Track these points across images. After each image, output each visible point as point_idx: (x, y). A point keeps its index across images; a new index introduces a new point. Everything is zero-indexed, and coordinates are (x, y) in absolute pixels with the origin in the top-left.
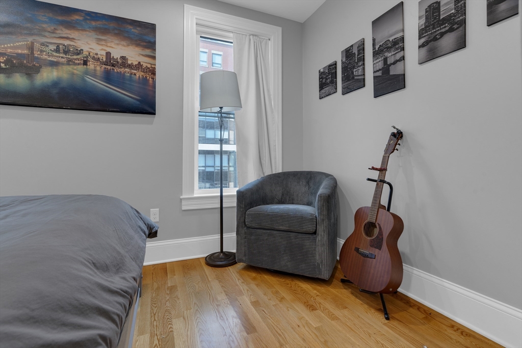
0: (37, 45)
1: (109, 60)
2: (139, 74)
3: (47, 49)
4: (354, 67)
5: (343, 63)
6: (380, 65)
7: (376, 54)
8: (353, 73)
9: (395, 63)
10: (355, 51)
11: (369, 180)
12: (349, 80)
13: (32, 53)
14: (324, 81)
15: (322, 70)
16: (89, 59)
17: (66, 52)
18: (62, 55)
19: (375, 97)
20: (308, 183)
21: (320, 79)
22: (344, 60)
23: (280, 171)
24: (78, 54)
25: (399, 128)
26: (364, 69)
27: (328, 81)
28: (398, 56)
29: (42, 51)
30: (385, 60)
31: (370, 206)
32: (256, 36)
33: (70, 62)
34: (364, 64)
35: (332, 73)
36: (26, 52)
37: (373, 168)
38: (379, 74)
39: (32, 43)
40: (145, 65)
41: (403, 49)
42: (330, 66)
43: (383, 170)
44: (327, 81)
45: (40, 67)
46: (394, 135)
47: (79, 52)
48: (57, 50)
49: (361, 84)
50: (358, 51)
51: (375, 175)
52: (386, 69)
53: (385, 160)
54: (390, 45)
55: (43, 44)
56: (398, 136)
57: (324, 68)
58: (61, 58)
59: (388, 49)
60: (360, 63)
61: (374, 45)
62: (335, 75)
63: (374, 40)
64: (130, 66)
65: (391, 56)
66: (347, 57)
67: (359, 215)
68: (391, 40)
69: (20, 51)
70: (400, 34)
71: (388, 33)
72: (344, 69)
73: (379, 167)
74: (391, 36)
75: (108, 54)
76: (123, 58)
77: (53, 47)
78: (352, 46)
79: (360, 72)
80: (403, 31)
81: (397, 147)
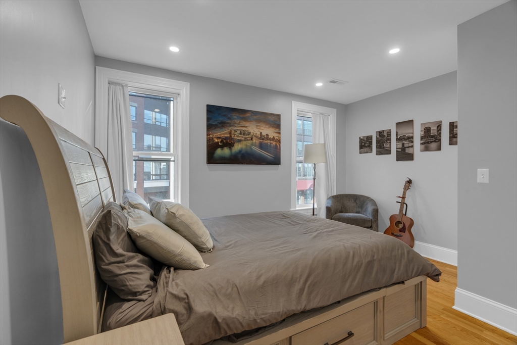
0: (233, 131)
1: (262, 137)
2: (274, 143)
3: (236, 133)
4: (384, 142)
5: (377, 138)
6: (400, 146)
7: (398, 140)
8: (383, 145)
9: (408, 147)
10: (385, 134)
11: (397, 202)
12: (381, 148)
13: (231, 136)
14: (363, 144)
15: (362, 138)
16: (254, 137)
17: (244, 134)
18: (242, 136)
19: (397, 160)
20: (355, 201)
21: (360, 142)
22: (378, 137)
23: (335, 194)
24: (249, 135)
25: (410, 178)
26: (390, 145)
27: (367, 145)
28: (411, 145)
29: (235, 135)
30: (403, 144)
31: (398, 214)
32: (323, 114)
33: (246, 139)
34: (390, 143)
35: (369, 142)
36: (228, 136)
37: (399, 197)
38: (400, 150)
39: (231, 131)
40: (276, 138)
41: (412, 142)
42: (368, 137)
43: (403, 198)
44: (365, 144)
45: (234, 143)
46: (408, 182)
47: (249, 134)
48: (240, 134)
49: (388, 152)
50: (387, 135)
51: (400, 200)
52: (403, 149)
53: (404, 193)
54: (406, 138)
55: (235, 131)
56: (410, 182)
57: (363, 137)
58: (241, 137)
59: (405, 140)
60: (388, 142)
61: (397, 135)
62: (371, 143)
63: (397, 133)
64: (270, 139)
65: (406, 143)
66: (380, 136)
67: (392, 218)
68: (407, 135)
69: (226, 136)
70: (412, 135)
71: (405, 132)
72: (378, 142)
73: (401, 196)
74: (407, 134)
75: (261, 133)
76: (267, 135)
77: (239, 132)
78: (383, 131)
79: (388, 146)
80: (413, 133)
81: (410, 187)
